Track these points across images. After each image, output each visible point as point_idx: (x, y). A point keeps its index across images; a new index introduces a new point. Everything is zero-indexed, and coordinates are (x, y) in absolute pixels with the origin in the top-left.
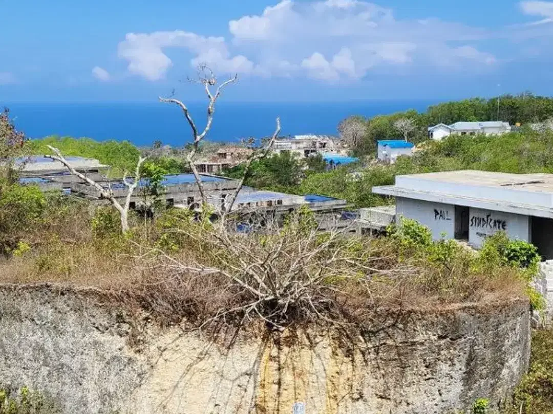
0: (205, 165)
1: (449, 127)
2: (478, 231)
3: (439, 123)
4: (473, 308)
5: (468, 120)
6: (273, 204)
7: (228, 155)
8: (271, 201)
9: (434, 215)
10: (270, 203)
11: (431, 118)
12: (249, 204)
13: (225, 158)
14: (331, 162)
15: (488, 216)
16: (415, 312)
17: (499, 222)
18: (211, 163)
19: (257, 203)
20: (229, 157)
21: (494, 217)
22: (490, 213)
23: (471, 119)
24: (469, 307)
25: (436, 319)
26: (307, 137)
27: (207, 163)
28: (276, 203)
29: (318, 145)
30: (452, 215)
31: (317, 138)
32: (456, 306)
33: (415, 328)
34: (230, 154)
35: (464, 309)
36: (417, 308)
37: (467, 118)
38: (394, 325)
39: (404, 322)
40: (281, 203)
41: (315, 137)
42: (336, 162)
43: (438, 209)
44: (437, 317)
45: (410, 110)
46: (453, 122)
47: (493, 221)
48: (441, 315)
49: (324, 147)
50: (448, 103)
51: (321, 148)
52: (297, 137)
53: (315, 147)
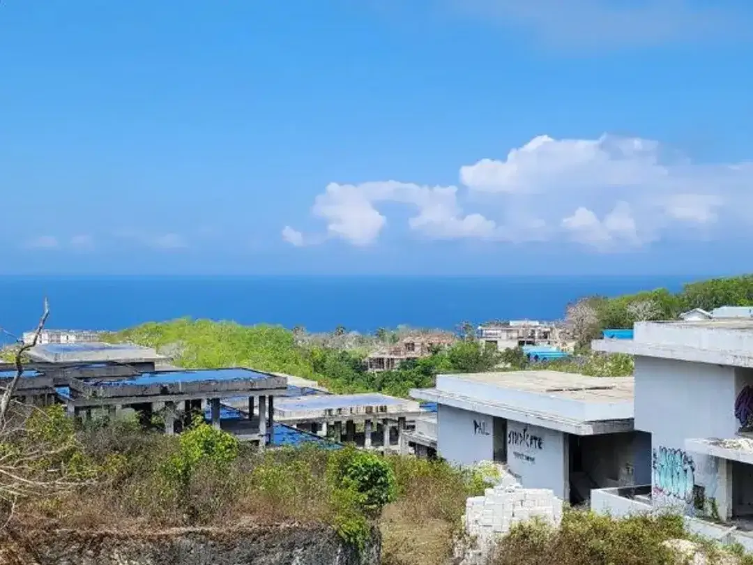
0: (383, 359)
2: (516, 451)
3: (697, 307)
4: (202, 533)
5: (738, 304)
6: (374, 411)
7: (418, 346)
8: (371, 408)
9: (474, 428)
10: (369, 410)
12: (340, 410)
13: (413, 350)
14: (537, 358)
15: (525, 431)
16: (111, 536)
17: (536, 439)
18: (392, 356)
19: (351, 410)
20: (417, 349)
21: (530, 433)
22: (526, 427)
23: (742, 303)
24: (196, 533)
25: (143, 545)
26: (522, 323)
27: (387, 356)
28: (379, 410)
29: (536, 334)
30: (490, 428)
32: (175, 530)
33: (112, 556)
34: (420, 344)
35: (187, 534)
36: (114, 531)
37: (736, 301)
38: (80, 551)
39: (95, 548)
40: (385, 411)
42: (542, 358)
43: (476, 419)
44: (145, 543)
45: (658, 289)
47: (529, 438)
48: (150, 540)
49: (546, 337)
51: (540, 338)
53: (533, 337)
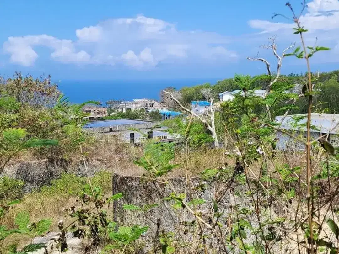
1: (231, 93)
3: (225, 91)
7: (92, 112)
11: (220, 88)
14: (165, 114)
29: (149, 105)
31: (147, 101)
34: (93, 111)
41: (146, 100)
42: (168, 115)
45: (207, 83)
46: (233, 91)
49: (153, 106)
50: (229, 79)
51: (150, 106)
52: (135, 100)
53: (147, 106)
